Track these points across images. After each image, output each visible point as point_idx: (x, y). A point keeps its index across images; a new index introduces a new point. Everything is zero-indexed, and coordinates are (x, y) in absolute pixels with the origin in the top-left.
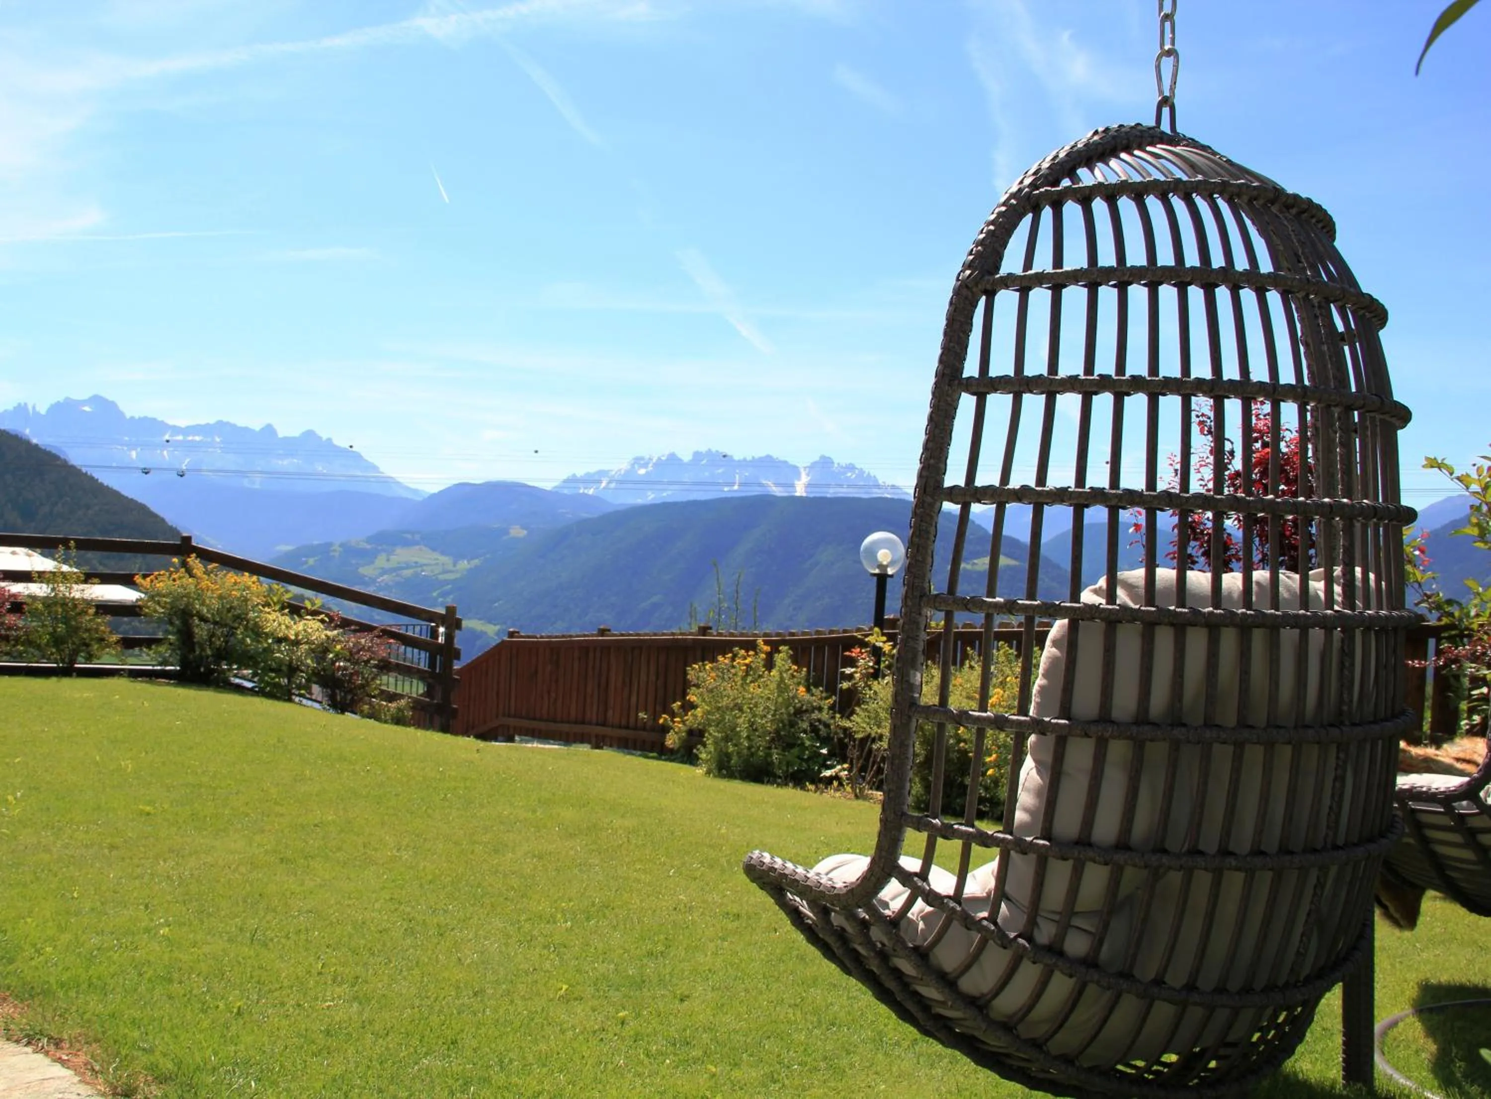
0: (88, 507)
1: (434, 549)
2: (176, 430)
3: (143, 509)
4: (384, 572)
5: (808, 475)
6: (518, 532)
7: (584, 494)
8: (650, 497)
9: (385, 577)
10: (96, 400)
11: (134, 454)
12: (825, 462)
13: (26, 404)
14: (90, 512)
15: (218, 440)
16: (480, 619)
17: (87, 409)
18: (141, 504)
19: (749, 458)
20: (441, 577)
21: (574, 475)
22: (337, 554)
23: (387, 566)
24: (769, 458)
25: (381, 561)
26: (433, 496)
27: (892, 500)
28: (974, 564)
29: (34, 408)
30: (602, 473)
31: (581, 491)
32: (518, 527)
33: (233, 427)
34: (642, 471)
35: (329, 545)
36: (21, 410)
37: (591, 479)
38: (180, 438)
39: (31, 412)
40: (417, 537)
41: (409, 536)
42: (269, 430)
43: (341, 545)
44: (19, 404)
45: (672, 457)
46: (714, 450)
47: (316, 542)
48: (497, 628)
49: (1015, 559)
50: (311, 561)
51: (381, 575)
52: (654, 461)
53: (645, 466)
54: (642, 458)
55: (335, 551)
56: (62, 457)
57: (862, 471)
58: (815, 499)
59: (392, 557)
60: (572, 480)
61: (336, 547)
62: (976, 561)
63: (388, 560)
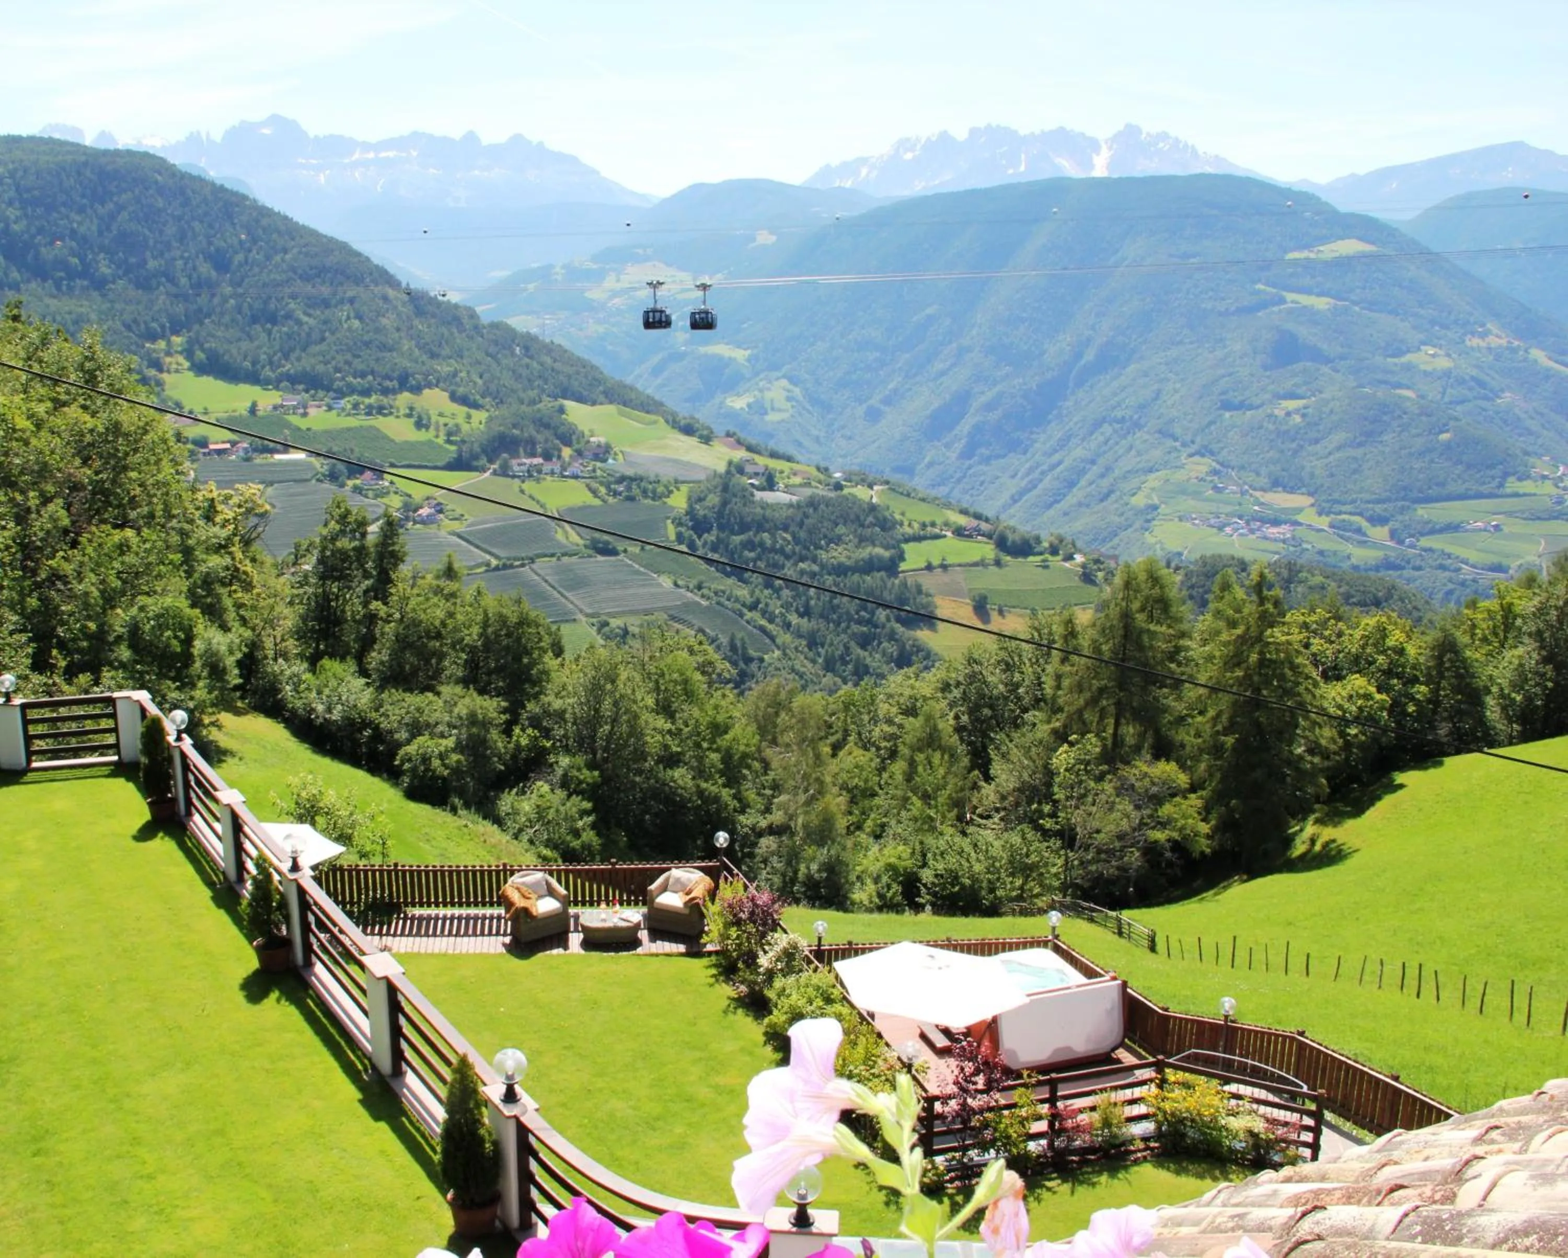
0: (285, 251)
1: (669, 265)
2: (367, 147)
3: (344, 248)
4: (615, 294)
5: (1110, 148)
6: (765, 238)
7: (839, 187)
8: (918, 187)
9: (616, 300)
10: (275, 120)
11: (322, 178)
12: (1131, 131)
13: (199, 133)
14: (288, 257)
15: (415, 154)
16: (727, 344)
17: (266, 131)
18: (342, 242)
19: (1037, 132)
20: (679, 297)
21: (828, 166)
22: (559, 278)
23: (618, 286)
24: (1061, 131)
25: (610, 282)
26: (666, 201)
27: (1216, 176)
28: (1319, 251)
29: (208, 134)
30: (863, 161)
31: (837, 185)
32: (765, 232)
33: (431, 137)
34: (909, 156)
35: (551, 267)
36: (194, 139)
37: (848, 168)
38: (371, 155)
39: (204, 138)
40: (649, 251)
41: (640, 251)
42: (471, 137)
43: (563, 267)
44: (192, 133)
45: (944, 137)
46: (994, 125)
47: (535, 265)
48: (748, 352)
49: (1373, 243)
50: (531, 287)
51: (611, 298)
52: (923, 141)
53: (912, 150)
54: (908, 140)
55: (557, 274)
56: (251, 197)
57: (1177, 140)
58: (1120, 180)
59: (622, 277)
60: (826, 172)
61: (558, 269)
62: (1321, 248)
63: (618, 281)
